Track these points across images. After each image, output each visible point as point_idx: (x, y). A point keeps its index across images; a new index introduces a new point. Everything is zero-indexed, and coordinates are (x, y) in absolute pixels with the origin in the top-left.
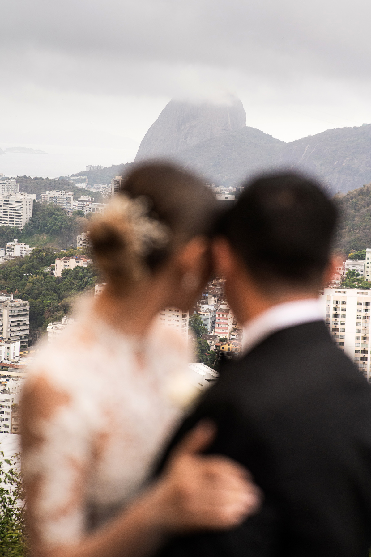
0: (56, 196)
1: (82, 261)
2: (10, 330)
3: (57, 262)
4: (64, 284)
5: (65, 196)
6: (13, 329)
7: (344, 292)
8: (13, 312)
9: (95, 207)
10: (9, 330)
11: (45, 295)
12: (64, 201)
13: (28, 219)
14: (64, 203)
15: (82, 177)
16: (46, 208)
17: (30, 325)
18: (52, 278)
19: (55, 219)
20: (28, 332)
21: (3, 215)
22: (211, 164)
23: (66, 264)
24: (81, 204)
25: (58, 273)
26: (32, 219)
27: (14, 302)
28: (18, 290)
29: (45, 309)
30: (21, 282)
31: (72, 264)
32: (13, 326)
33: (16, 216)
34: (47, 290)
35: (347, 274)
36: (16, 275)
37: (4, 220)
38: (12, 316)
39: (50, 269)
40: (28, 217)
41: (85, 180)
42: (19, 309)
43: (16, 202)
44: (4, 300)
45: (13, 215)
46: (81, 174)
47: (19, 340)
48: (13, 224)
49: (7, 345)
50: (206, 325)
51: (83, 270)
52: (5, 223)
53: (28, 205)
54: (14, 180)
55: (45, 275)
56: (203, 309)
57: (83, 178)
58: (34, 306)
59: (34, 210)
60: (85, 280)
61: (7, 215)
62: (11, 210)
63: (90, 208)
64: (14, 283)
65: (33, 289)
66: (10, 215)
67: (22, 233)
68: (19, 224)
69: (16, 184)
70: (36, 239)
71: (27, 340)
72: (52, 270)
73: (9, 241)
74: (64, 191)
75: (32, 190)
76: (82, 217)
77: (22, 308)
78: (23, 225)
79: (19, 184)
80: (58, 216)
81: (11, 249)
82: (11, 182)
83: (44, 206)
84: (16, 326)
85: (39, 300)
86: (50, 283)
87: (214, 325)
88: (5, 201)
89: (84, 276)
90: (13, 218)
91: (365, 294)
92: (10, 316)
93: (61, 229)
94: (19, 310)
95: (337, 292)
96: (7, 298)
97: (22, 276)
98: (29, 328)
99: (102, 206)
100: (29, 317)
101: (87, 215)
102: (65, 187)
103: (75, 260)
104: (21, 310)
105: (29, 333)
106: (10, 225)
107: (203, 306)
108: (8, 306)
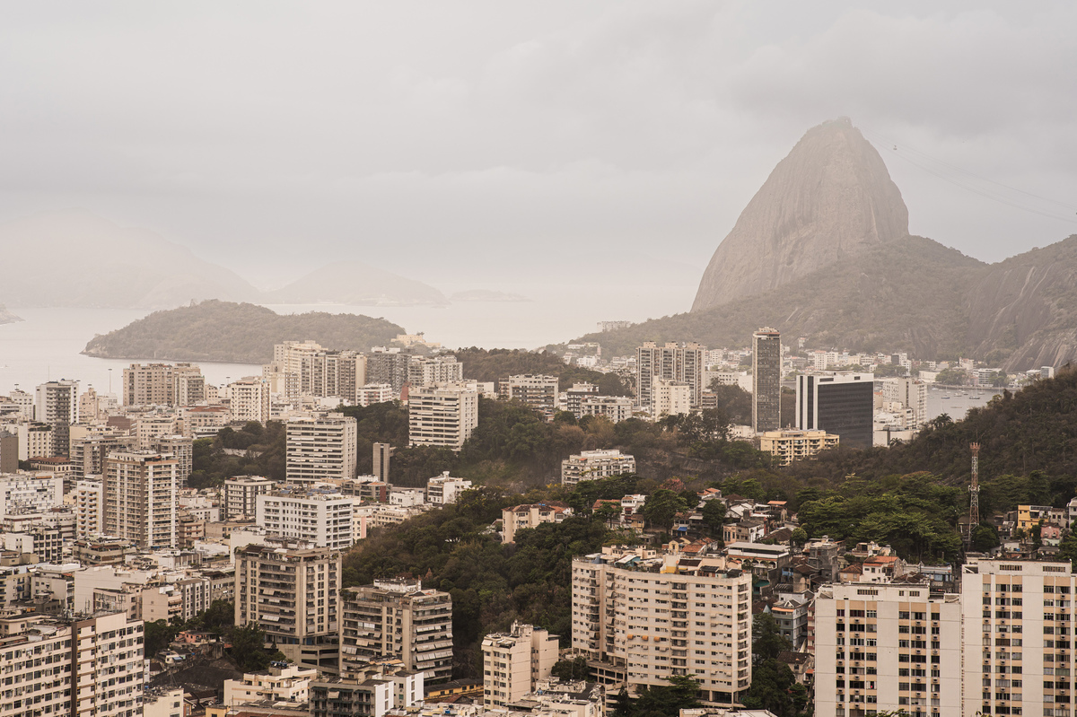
0: (524, 384)
1: (553, 513)
2: (416, 650)
3: (506, 515)
4: (519, 558)
5: (543, 385)
6: (420, 647)
7: (1018, 568)
8: (420, 614)
9: (600, 404)
10: (414, 650)
11: (482, 579)
12: (542, 394)
13: (469, 432)
14: (542, 398)
15: (590, 345)
16: (503, 409)
17: (454, 639)
18: (496, 546)
19: (520, 430)
20: (450, 653)
21: (423, 425)
22: (841, 311)
23: (522, 519)
24: (574, 399)
25: (508, 536)
26: (475, 432)
27: (423, 595)
28: (432, 571)
29: (483, 608)
30: (439, 555)
31: (535, 518)
32: (422, 642)
33: (446, 426)
34: (486, 569)
35: (1073, 527)
36: (429, 543)
37: (424, 435)
38: (419, 623)
39: (493, 529)
40: (469, 428)
41: (595, 349)
42: (432, 607)
43: (446, 399)
44: (404, 592)
45: (442, 425)
46: (586, 339)
47: (433, 668)
48: (442, 442)
49: (400, 680)
50: (789, 632)
51: (555, 530)
52: (427, 441)
53: (469, 406)
54: (453, 357)
55: (486, 539)
56: (782, 602)
57: (592, 346)
58: (461, 601)
59: (481, 414)
60: (558, 548)
61: (431, 425)
62: (438, 415)
63: (590, 406)
64: (425, 558)
65: (460, 569)
66: (435, 425)
67: (459, 459)
68: (453, 442)
69: (456, 364)
70: (484, 470)
71: (450, 668)
72: (497, 531)
73: (435, 475)
74: (541, 376)
75: (487, 374)
76: (572, 424)
77: (438, 607)
78: (460, 443)
79: (461, 364)
80: (525, 424)
81: (438, 489)
82: (447, 361)
83: (499, 405)
84: (426, 641)
85: (470, 589)
86: (492, 556)
87: (804, 634)
88: (426, 398)
89: (555, 541)
90: (442, 431)
91: (1059, 570)
92: (414, 622)
93: (531, 449)
94: (432, 611)
95: (1002, 568)
96: (409, 587)
97: (440, 544)
98: (452, 644)
99: (614, 401)
100: (453, 624)
101: (581, 420)
102: (550, 366)
103: (540, 510)
104: (436, 611)
105: (452, 654)
106: (436, 444)
107: (782, 595)
108: (411, 604)
